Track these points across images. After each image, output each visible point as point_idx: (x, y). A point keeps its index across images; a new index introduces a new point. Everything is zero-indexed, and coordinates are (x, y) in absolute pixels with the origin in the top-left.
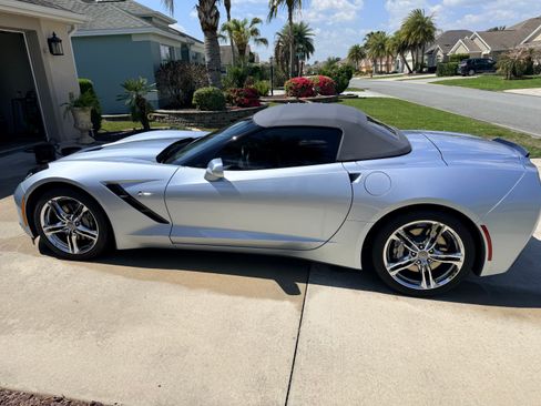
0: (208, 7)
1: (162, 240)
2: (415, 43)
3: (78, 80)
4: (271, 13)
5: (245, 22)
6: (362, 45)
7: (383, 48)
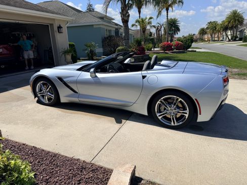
0: (125, 12)
1: (75, 100)
2: (232, 27)
3: (69, 43)
4: (159, 14)
5: (146, 19)
6: (205, 28)
7: (216, 29)
